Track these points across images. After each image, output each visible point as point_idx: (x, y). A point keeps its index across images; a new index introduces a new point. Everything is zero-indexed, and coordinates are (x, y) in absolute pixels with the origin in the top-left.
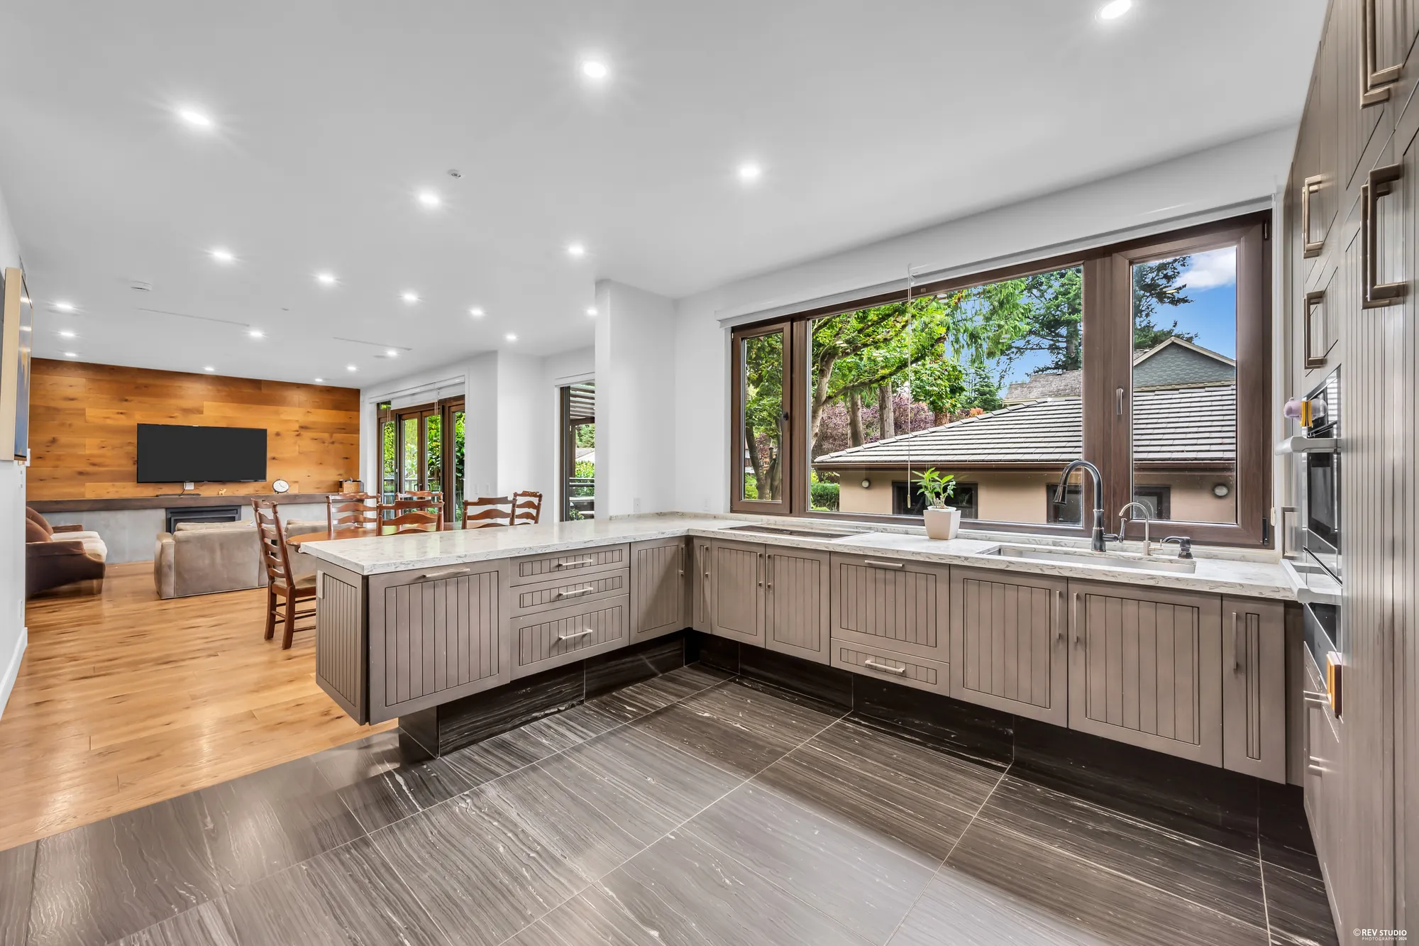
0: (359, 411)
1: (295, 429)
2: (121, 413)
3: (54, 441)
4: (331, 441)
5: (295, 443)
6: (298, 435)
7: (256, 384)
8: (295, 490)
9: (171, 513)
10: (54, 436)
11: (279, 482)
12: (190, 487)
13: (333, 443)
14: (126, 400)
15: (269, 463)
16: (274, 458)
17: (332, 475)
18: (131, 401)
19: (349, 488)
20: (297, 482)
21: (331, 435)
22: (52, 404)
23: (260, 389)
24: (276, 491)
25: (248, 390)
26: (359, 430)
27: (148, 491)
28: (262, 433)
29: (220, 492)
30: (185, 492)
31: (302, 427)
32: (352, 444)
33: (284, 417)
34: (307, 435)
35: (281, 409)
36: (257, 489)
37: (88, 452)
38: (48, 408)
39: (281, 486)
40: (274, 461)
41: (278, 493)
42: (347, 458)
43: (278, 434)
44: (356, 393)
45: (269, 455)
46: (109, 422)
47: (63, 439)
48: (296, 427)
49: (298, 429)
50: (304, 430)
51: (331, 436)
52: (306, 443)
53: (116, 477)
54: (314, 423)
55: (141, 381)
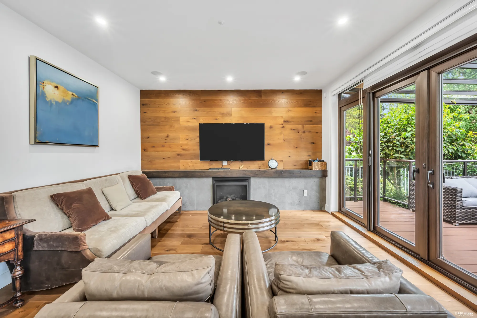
0: (321, 107)
1: (281, 123)
2: (194, 118)
3: (168, 136)
4: (303, 131)
5: (281, 133)
6: (283, 127)
7: (259, 93)
8: (281, 167)
9: (215, 180)
10: (168, 133)
11: (272, 161)
12: (225, 163)
13: (304, 132)
14: (196, 110)
15: (266, 148)
16: (269, 144)
17: (304, 156)
18: (198, 111)
19: (316, 166)
20: (282, 161)
21: (303, 125)
22: (167, 115)
23: (261, 96)
24: (270, 168)
25: (254, 98)
26: (321, 121)
27: (205, 166)
28: (261, 126)
29: (240, 167)
30: (224, 167)
31: (285, 121)
32: (317, 133)
33: (274, 115)
34: (288, 126)
35: (273, 109)
36: (260, 166)
37: (181, 142)
38: (166, 118)
39: (273, 164)
40: (269, 146)
41: (271, 168)
42: (313, 143)
43: (271, 127)
44: (319, 92)
45: (266, 142)
46: (190, 124)
47: (171, 136)
48: (281, 121)
49: (282, 123)
50: (286, 123)
51: (303, 127)
52: (288, 133)
53: (192, 157)
54: (293, 118)
55: (203, 98)
